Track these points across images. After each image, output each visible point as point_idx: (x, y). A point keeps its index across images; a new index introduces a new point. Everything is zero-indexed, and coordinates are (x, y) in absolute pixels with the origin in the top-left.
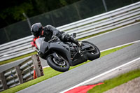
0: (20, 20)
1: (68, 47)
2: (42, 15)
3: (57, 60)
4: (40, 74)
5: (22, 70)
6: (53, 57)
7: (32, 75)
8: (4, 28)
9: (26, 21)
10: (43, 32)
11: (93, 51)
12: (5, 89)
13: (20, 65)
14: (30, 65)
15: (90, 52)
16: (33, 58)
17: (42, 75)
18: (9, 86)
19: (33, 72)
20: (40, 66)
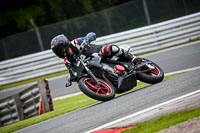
0: (26, 29)
2: (58, 24)
4: (48, 107)
5: (23, 100)
7: (37, 109)
8: (3, 40)
9: (35, 32)
13: (21, 94)
14: (35, 95)
16: (40, 85)
17: (52, 110)
19: (38, 105)
20: (49, 96)
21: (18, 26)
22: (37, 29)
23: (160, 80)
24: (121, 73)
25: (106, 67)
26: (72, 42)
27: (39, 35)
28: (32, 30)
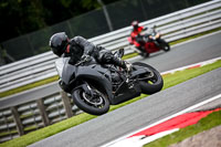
0: (93, 8)
1: (108, 73)
3: (89, 95)
6: (82, 91)
8: (68, 22)
9: (102, 10)
10: (69, 47)
11: (152, 79)
15: (146, 81)
21: (84, 6)
22: (104, 7)
27: (107, 15)
28: (99, 9)
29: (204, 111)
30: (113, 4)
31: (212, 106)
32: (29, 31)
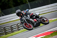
0: (26, 3)
8: (19, 6)
12: (18, 31)
18: (19, 29)
22: (29, 3)
23: (48, 23)
24: (36, 22)
25: (31, 20)
26: (22, 12)
28: (27, 3)
29: (52, 32)
30: (31, 2)
31: (54, 30)
32: (9, 8)
